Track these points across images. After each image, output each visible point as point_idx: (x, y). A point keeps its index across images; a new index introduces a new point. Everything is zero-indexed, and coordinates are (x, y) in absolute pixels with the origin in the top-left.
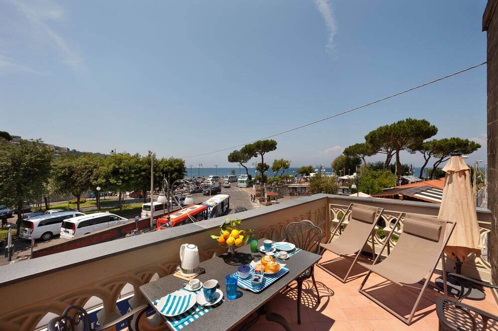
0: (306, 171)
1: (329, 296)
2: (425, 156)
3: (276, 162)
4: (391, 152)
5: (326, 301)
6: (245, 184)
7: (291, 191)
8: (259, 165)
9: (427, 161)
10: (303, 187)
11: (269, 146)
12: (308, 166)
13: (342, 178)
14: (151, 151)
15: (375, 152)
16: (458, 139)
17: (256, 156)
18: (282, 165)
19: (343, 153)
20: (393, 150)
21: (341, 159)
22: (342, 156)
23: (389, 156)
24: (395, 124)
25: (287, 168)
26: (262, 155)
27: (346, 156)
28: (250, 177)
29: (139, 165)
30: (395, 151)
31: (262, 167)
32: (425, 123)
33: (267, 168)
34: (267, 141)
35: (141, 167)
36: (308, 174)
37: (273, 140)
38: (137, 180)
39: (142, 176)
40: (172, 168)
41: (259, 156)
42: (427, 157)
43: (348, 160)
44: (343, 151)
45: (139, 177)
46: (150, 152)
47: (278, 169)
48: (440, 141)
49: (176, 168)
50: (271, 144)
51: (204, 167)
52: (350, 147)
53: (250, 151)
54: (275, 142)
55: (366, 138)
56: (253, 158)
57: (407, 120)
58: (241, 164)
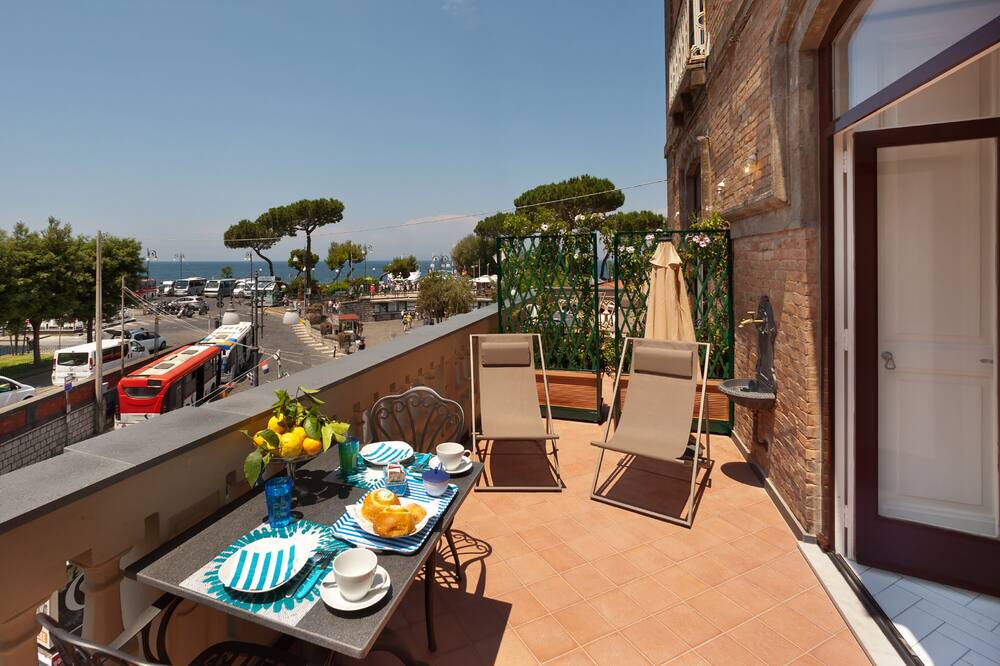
0: (403, 268)
1: (481, 559)
3: (334, 249)
5: (480, 571)
6: (269, 299)
7: (377, 310)
8: (298, 253)
10: (401, 302)
11: (327, 212)
12: (407, 256)
13: (477, 280)
14: (56, 218)
16: (650, 214)
17: (293, 234)
18: (347, 256)
19: (475, 231)
21: (469, 245)
22: (471, 237)
24: (565, 182)
25: (360, 261)
26: (308, 233)
27: (479, 237)
28: (278, 283)
29: (31, 255)
31: (306, 259)
32: (608, 184)
33: (315, 261)
34: (322, 201)
35: (35, 260)
36: (406, 275)
37: (334, 199)
38: (29, 291)
39: (38, 281)
40: (115, 263)
41: (301, 234)
43: (483, 244)
44: (474, 228)
45: (31, 286)
46: (52, 221)
47: (341, 264)
48: (627, 216)
49: (123, 262)
50: (333, 210)
52: (487, 219)
53: (280, 222)
54: (341, 204)
55: (517, 203)
56: (286, 239)
57: (583, 177)
58: (257, 252)
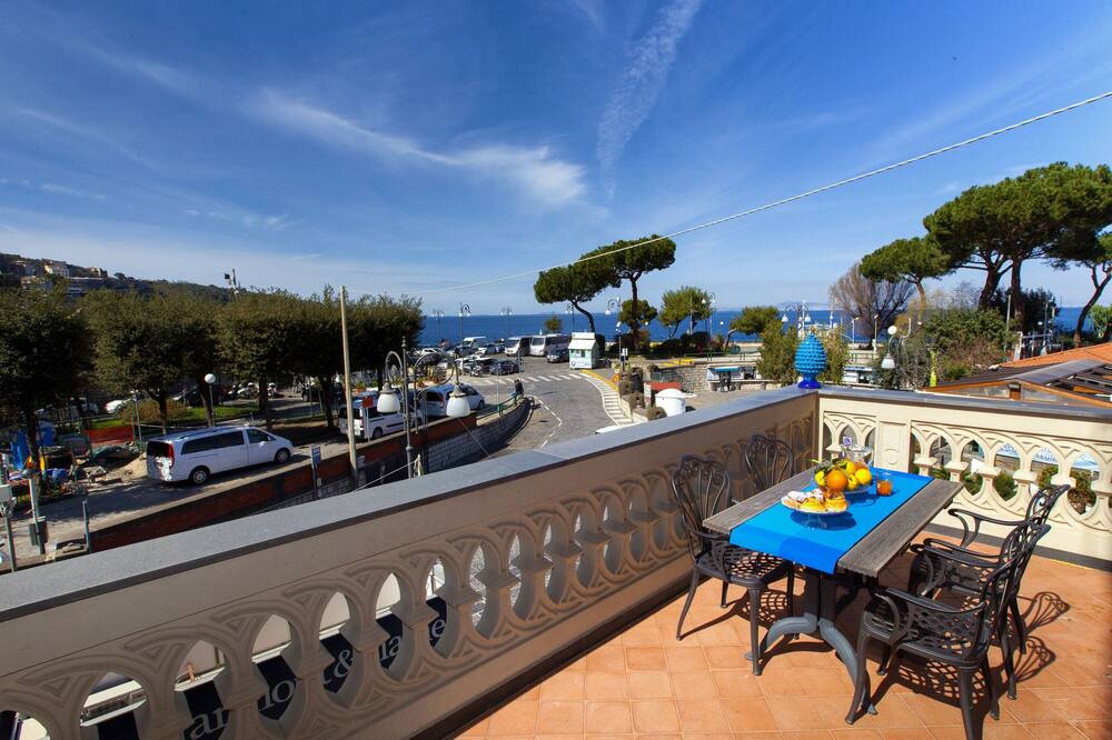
0: (758, 321)
2: (1094, 277)
4: (999, 264)
6: (587, 361)
8: (625, 305)
9: (1099, 289)
11: (658, 255)
15: (951, 266)
17: (615, 285)
20: (1005, 259)
23: (994, 277)
26: (634, 281)
28: (600, 340)
30: (1009, 263)
31: (636, 311)
33: (651, 314)
42: (1101, 277)
50: (662, 250)
51: (474, 314)
54: (672, 243)
58: (575, 304)
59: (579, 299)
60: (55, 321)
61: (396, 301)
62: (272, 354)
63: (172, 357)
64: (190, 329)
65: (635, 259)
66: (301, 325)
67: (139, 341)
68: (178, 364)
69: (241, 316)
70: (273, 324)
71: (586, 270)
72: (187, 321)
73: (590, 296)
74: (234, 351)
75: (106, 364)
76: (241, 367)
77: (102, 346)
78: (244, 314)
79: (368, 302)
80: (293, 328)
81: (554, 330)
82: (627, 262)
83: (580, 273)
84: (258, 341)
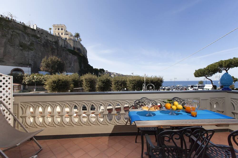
26: (227, 71)
28: (215, 87)
58: (206, 78)
59: (208, 76)
60: (107, 79)
61: (157, 77)
62: (134, 86)
63: (121, 85)
64: (123, 81)
65: (226, 65)
66: (140, 81)
67: (117, 83)
68: (121, 86)
69: (130, 79)
70: (135, 80)
71: (209, 69)
72: (123, 80)
73: (211, 75)
74: (129, 85)
75: (113, 86)
76: (130, 87)
77: (113, 83)
78: (131, 79)
79: (152, 77)
80: (138, 81)
81: (201, 84)
82: (223, 66)
83: (208, 70)
84: (132, 83)
